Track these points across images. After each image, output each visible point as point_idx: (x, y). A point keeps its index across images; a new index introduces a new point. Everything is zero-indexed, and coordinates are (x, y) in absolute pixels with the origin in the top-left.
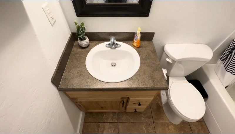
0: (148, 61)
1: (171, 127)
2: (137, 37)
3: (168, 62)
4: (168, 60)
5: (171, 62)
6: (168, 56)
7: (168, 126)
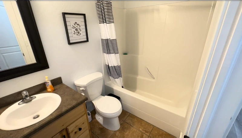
0: (66, 93)
1: (118, 134)
2: (48, 84)
3: (82, 90)
4: (81, 89)
5: (84, 89)
6: (80, 87)
7: (115, 135)
